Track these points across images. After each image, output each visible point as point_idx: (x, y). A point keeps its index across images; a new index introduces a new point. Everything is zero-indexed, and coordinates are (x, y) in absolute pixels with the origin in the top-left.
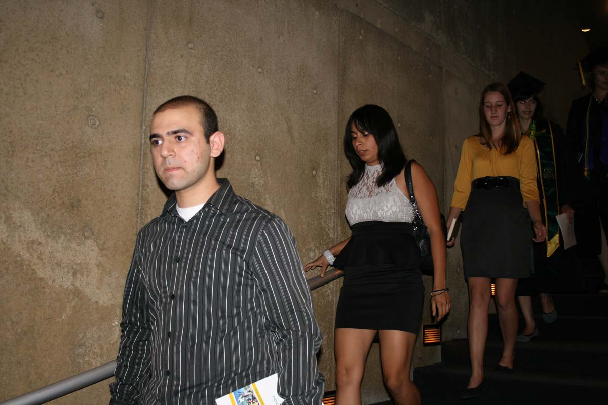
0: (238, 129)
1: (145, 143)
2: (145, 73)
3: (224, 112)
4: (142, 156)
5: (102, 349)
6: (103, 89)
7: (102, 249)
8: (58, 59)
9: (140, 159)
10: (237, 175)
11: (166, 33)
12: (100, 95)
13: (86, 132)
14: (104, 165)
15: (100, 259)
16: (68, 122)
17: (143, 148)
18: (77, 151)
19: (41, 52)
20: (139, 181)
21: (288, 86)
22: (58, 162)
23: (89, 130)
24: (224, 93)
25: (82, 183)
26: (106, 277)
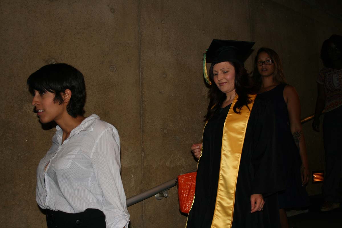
0: (193, 66)
1: (142, 78)
2: (139, 40)
3: (185, 57)
4: (141, 85)
6: (117, 50)
8: (92, 37)
9: (140, 87)
11: (149, 17)
12: (115, 54)
13: (109, 74)
14: (120, 91)
16: (100, 70)
17: (141, 80)
18: (106, 85)
19: (83, 34)
20: (140, 99)
22: (96, 92)
23: (111, 74)
24: (184, 46)
25: (109, 102)
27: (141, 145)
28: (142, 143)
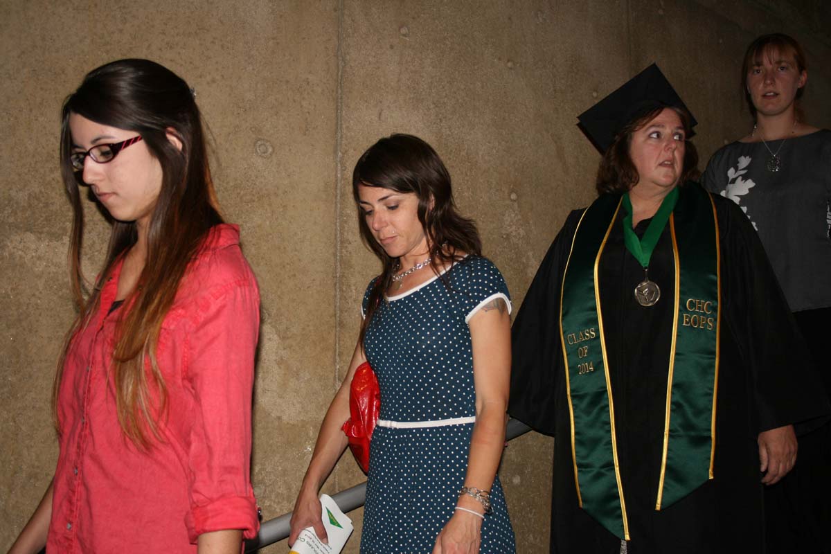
0: (481, 153)
1: (342, 178)
2: (337, 74)
3: (459, 128)
4: (338, 197)
5: (289, 489)
6: (276, 100)
7: (284, 338)
8: (208, 58)
9: (336, 203)
10: (483, 222)
11: (366, 14)
12: (272, 108)
13: (253, 164)
14: (283, 211)
15: (283, 353)
17: (339, 185)
18: (242, 192)
19: (184, 48)
20: (336, 235)
21: (554, 87)
23: (259, 162)
24: (458, 100)
25: (251, 239)
26: (292, 380)
27: (335, 361)
28: (337, 358)
